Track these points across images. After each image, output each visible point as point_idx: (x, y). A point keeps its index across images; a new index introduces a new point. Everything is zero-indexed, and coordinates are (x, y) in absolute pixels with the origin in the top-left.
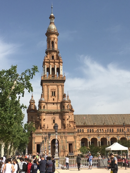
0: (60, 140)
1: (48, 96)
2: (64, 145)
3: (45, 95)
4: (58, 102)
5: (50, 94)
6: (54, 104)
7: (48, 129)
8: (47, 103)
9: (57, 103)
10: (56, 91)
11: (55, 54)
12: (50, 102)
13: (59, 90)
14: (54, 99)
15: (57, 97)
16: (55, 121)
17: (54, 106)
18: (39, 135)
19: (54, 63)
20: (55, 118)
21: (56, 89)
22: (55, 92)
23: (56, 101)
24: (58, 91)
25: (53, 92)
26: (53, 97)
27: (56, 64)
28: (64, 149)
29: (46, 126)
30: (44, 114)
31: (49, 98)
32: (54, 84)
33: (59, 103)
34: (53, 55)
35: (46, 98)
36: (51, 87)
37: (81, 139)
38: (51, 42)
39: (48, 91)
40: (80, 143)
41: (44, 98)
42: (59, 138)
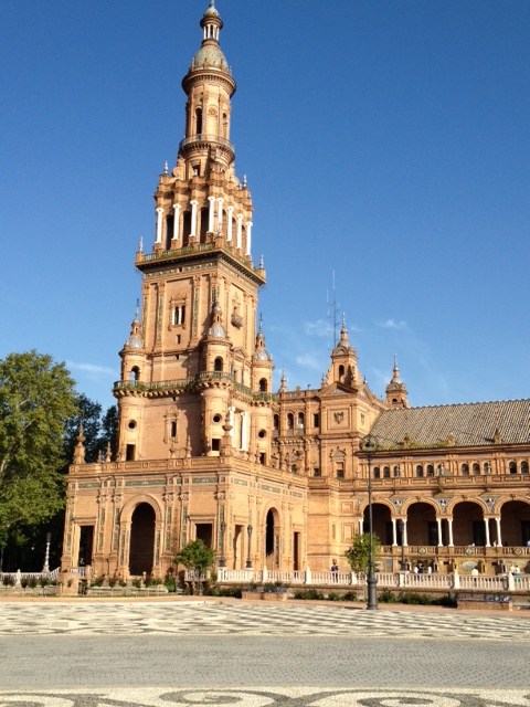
1: (158, 327)
2: (175, 528)
3: (147, 326)
4: (191, 346)
5: (167, 316)
6: (177, 357)
8: (151, 356)
9: (187, 352)
10: (189, 300)
11: (203, 158)
12: (163, 349)
13: (200, 297)
14: (179, 336)
15: (188, 329)
18: (90, 487)
19: (189, 191)
20: (175, 416)
21: (189, 295)
22: (183, 308)
23: (184, 346)
24: (194, 302)
25: (177, 308)
26: (178, 330)
28: (174, 550)
30: (137, 400)
31: (163, 337)
32: (183, 273)
33: (193, 350)
34: (196, 163)
35: (149, 335)
36: (168, 290)
37: (362, 509)
38: (194, 114)
39: (158, 308)
40: (356, 526)
41: (143, 338)
42: (158, 499)
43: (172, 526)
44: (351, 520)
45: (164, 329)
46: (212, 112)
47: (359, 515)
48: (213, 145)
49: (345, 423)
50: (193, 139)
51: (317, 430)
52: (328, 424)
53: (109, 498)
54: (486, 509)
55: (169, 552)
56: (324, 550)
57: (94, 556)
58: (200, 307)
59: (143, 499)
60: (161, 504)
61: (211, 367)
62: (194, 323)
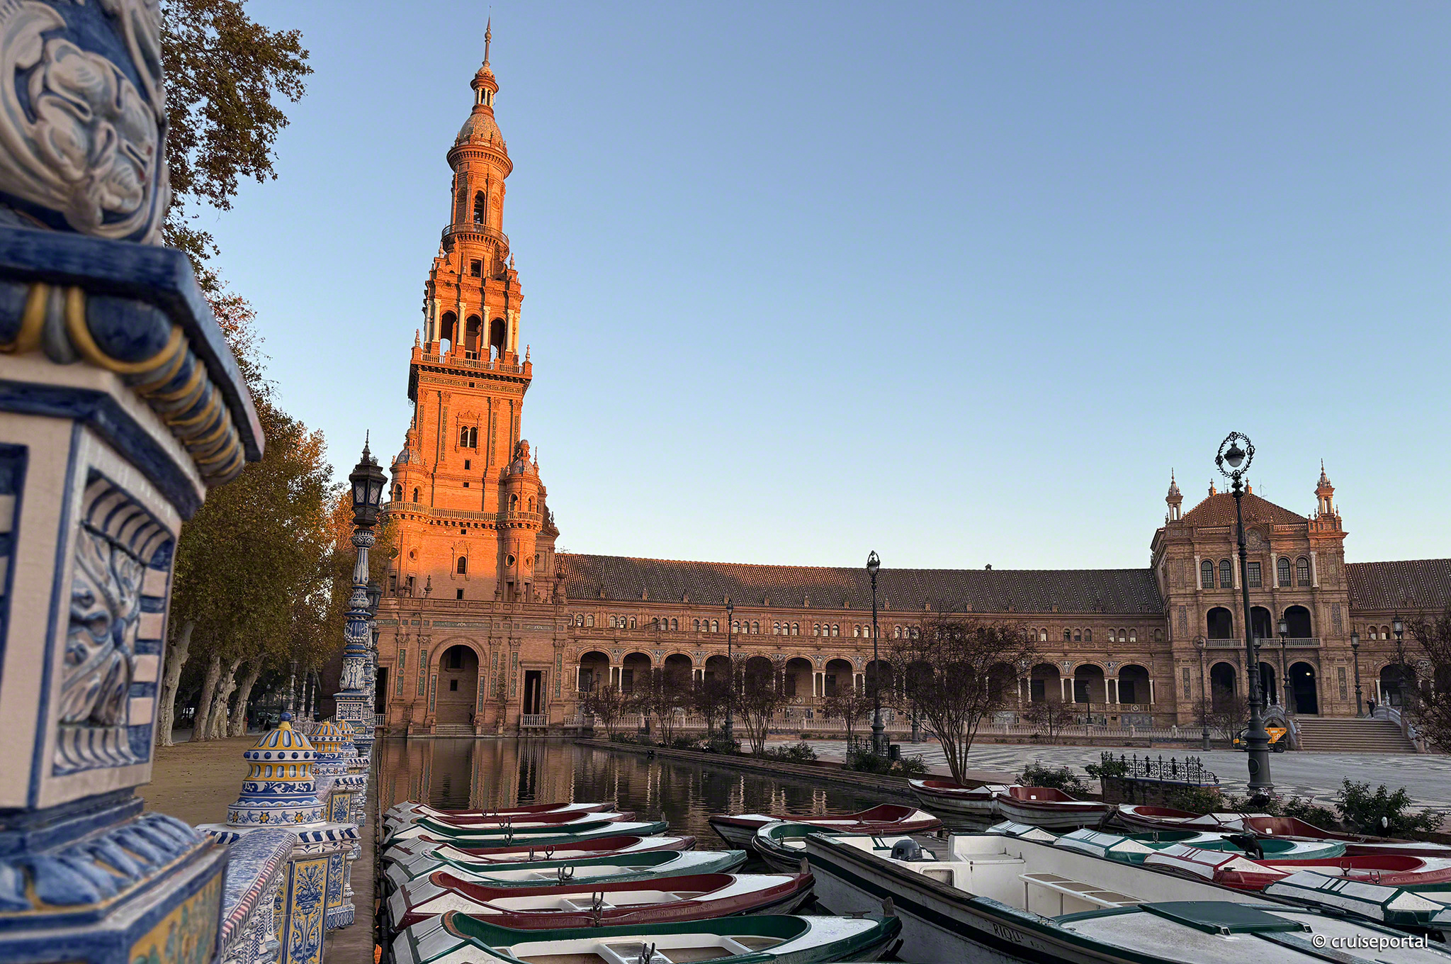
0: (487, 652)
1: (440, 445)
2: (503, 675)
3: (424, 440)
4: (489, 475)
5: (452, 436)
6: (466, 485)
7: (431, 595)
8: (432, 478)
9: (480, 483)
10: (484, 424)
11: (486, 254)
12: (449, 472)
13: (498, 422)
14: (467, 462)
15: (482, 456)
16: (469, 564)
17: (466, 492)
19: (481, 292)
20: (467, 551)
21: (485, 417)
22: (474, 430)
23: (477, 472)
24: (491, 426)
25: (465, 429)
26: (466, 453)
27: (492, 299)
28: (501, 696)
29: (420, 587)
30: (415, 526)
31: (448, 458)
32: (476, 390)
33: (492, 482)
34: (479, 257)
35: (429, 452)
36: (455, 405)
38: (473, 195)
39: (441, 423)
40: (573, 672)
41: (420, 453)
42: (483, 642)
43: (499, 672)
44: (567, 667)
45: (448, 452)
47: (577, 662)
53: (413, 638)
54: (695, 661)
55: (494, 698)
57: (390, 701)
58: (498, 434)
59: (462, 642)
60: (486, 647)
61: (526, 508)
62: (490, 451)
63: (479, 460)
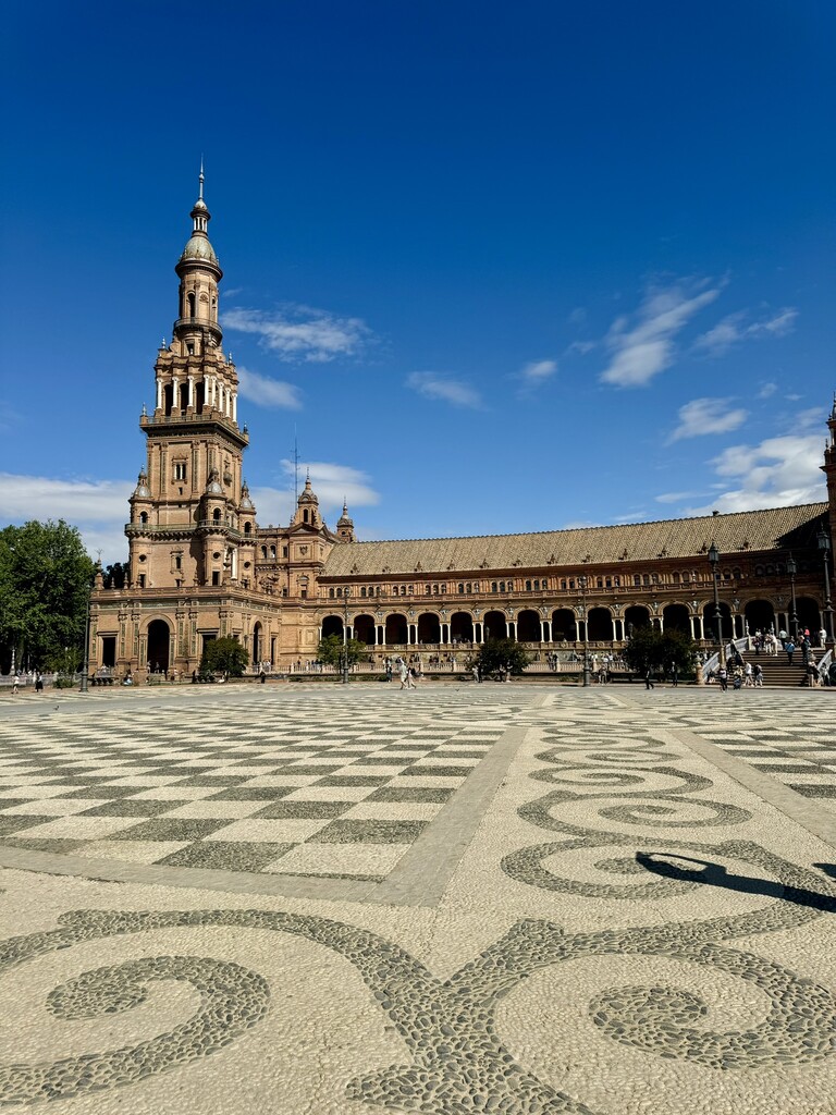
0: (175, 624)
1: (162, 480)
2: (186, 638)
3: (152, 479)
4: (193, 498)
5: (170, 472)
6: (180, 506)
8: (156, 505)
9: (189, 503)
10: (189, 461)
11: (197, 339)
12: (168, 499)
13: (199, 459)
14: (181, 489)
15: (189, 483)
16: (182, 561)
17: (180, 511)
18: (110, 608)
19: (186, 367)
20: (180, 552)
21: (190, 456)
22: (184, 466)
23: (186, 497)
24: (195, 462)
25: (178, 466)
26: (181, 484)
27: (194, 370)
28: (186, 654)
30: (146, 539)
31: (167, 488)
32: (184, 438)
33: (196, 502)
34: (191, 342)
35: (154, 487)
36: (171, 451)
37: (321, 620)
38: (186, 298)
39: (162, 465)
40: (317, 632)
41: (149, 488)
42: (172, 617)
43: (184, 637)
44: (313, 628)
45: (167, 484)
46: (204, 299)
47: (319, 625)
48: (206, 329)
49: (308, 554)
50: (188, 322)
51: (286, 560)
52: (295, 556)
53: (128, 616)
54: (409, 619)
55: (181, 655)
56: (293, 650)
57: (116, 660)
58: (199, 466)
59: (159, 617)
60: (174, 621)
61: (211, 517)
62: (194, 479)
63: (187, 487)
